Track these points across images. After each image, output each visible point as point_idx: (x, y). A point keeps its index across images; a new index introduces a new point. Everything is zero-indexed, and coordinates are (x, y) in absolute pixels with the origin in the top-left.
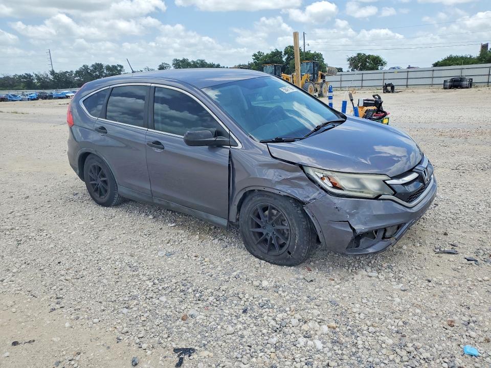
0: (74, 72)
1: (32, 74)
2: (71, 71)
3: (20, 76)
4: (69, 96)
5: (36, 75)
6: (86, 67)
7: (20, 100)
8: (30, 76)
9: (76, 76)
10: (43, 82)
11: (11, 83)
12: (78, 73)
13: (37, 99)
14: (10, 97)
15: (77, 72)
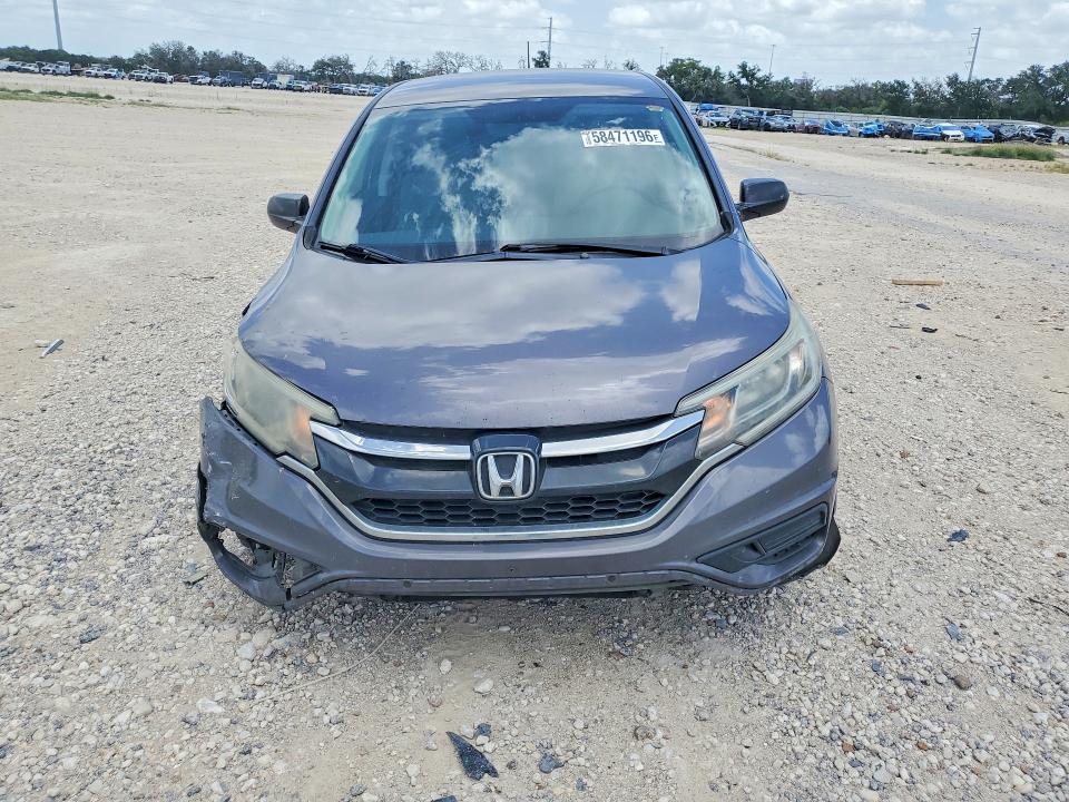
0: (1005, 82)
1: (908, 82)
2: (998, 80)
3: (884, 85)
4: (948, 136)
5: (917, 84)
6: (1036, 71)
7: (844, 135)
8: (902, 85)
9: (1004, 91)
10: (925, 101)
11: (863, 98)
12: (1014, 85)
13: (882, 134)
14: (828, 126)
15: (1012, 82)
